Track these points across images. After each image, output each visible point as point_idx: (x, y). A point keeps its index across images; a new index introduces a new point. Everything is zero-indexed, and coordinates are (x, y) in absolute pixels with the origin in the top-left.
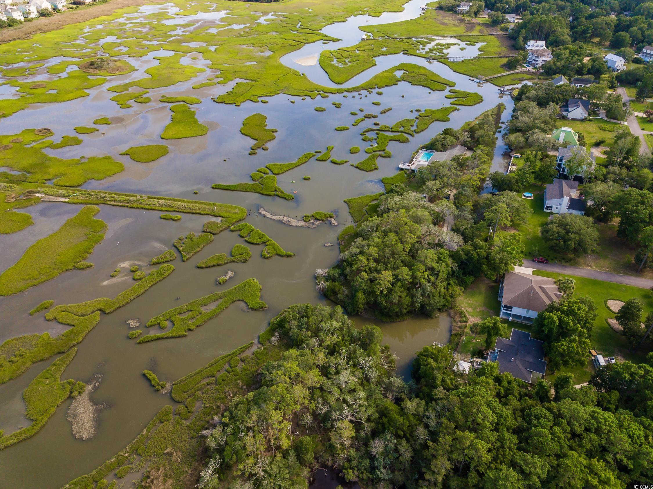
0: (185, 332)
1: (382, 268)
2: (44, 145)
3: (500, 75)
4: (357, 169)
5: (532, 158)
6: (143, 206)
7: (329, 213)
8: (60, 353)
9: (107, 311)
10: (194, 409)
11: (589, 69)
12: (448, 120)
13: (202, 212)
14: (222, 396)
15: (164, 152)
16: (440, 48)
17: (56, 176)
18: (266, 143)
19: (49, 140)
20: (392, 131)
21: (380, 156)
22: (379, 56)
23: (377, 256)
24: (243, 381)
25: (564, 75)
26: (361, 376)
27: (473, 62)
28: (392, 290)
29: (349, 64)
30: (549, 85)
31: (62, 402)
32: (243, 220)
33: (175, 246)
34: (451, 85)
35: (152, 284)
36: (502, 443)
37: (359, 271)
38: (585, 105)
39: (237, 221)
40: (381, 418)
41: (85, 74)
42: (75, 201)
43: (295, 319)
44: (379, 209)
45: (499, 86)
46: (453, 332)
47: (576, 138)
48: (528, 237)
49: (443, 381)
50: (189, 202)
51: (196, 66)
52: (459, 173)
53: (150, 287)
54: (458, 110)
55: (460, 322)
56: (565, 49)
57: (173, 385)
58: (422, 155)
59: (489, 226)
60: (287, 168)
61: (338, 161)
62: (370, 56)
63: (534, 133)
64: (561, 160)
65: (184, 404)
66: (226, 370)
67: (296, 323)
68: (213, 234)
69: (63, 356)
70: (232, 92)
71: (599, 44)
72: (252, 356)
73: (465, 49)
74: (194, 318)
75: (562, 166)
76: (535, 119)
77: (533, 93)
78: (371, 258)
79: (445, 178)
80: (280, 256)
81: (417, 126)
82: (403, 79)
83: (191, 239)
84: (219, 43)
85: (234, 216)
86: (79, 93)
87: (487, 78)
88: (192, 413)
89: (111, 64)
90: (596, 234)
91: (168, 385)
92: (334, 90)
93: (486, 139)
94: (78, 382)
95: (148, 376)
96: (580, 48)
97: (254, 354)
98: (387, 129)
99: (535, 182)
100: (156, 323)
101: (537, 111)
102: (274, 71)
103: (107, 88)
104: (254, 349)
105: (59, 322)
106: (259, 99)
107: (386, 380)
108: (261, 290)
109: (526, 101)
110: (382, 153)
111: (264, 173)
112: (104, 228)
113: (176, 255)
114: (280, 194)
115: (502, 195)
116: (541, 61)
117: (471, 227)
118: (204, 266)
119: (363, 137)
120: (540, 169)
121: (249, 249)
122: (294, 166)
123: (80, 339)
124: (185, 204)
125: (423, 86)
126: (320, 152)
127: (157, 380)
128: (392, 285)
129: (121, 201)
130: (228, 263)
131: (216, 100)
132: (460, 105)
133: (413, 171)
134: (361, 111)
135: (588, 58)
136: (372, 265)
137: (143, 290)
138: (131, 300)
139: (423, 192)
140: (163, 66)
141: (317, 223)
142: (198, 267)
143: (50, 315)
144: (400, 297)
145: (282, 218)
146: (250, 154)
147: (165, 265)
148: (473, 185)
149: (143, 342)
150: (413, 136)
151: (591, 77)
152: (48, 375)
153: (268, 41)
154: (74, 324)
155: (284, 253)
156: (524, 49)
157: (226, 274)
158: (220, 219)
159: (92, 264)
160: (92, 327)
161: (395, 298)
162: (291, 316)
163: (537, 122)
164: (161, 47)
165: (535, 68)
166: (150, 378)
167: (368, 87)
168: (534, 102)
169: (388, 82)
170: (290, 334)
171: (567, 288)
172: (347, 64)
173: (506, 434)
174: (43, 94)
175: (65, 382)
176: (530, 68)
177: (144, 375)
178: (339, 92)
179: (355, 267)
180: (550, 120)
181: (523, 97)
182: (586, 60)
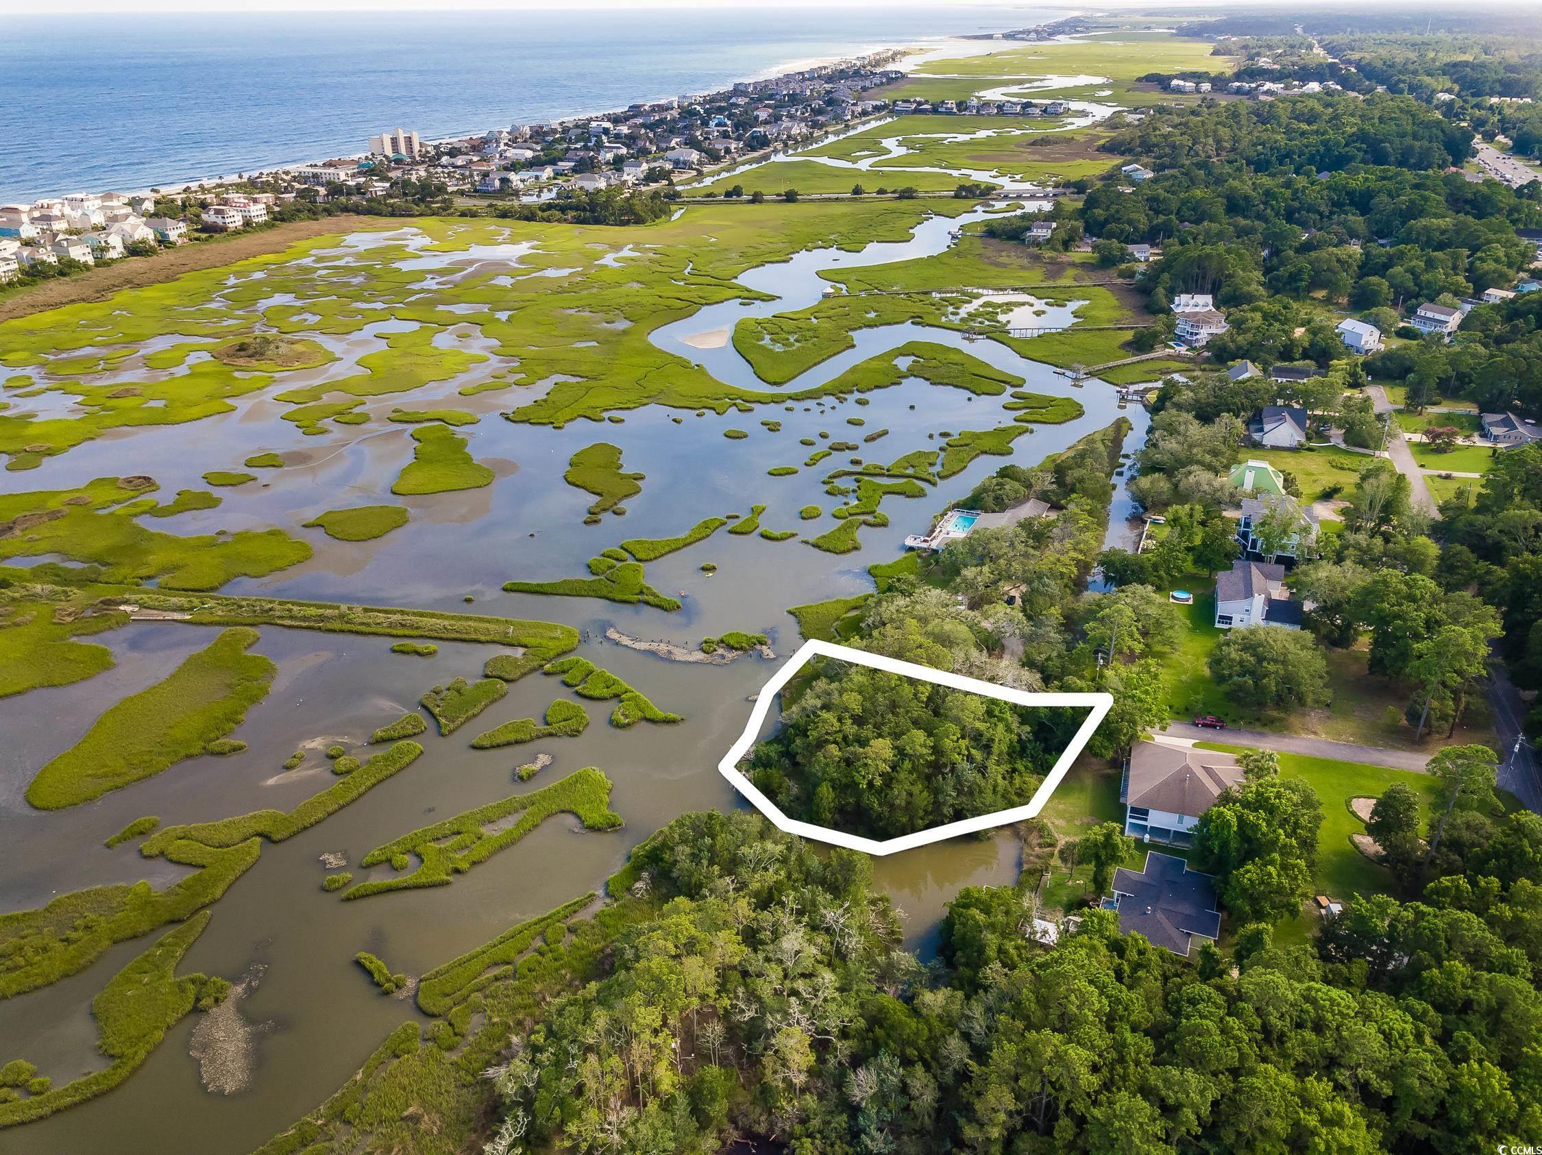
0: (447, 875)
1: (870, 735)
2: (138, 510)
3: (1119, 362)
4: (817, 550)
5: (1185, 520)
6: (355, 628)
7: (757, 635)
8: (173, 922)
9: (276, 837)
10: (465, 1028)
11: (1305, 349)
12: (1010, 453)
13: (483, 638)
14: (527, 1001)
15: (398, 520)
16: (991, 311)
17: (165, 570)
18: (620, 500)
19: (148, 499)
20: (889, 476)
21: (865, 523)
22: (860, 328)
23: (858, 710)
24: (574, 971)
25: (1253, 361)
26: (828, 947)
27: (1062, 338)
28: (892, 779)
29: (798, 344)
30: (1220, 381)
31: (179, 1021)
32: (570, 651)
33: (425, 707)
34: (1014, 383)
35: (373, 780)
36: (1120, 1053)
37: (821, 744)
38: (1299, 418)
39: (559, 655)
40: (870, 1029)
41: (227, 368)
42: (207, 618)
43: (684, 841)
44: (863, 625)
45: (1117, 385)
46: (1025, 867)
47: (1280, 482)
48: (1184, 677)
49: (1001, 950)
50: (453, 618)
51: (466, 351)
52: (1032, 551)
53: (370, 788)
54: (1032, 432)
55: (1040, 845)
56: (1254, 310)
57: (421, 981)
58: (954, 520)
59: (1096, 652)
60: (667, 549)
61: (776, 533)
62: (842, 328)
63: (1190, 473)
64: (1247, 525)
65: (446, 1020)
66: (536, 950)
67: (688, 850)
68: (507, 681)
69: (181, 927)
70: (545, 401)
71: (1327, 301)
72: (593, 922)
73: (1044, 312)
74: (467, 847)
75: (1251, 537)
76: (1191, 446)
77: (1187, 395)
78: (847, 715)
79: (1002, 561)
80: (652, 721)
81: (943, 465)
82: (912, 373)
83: (458, 691)
84: (517, 305)
85: (551, 644)
86: (215, 405)
87: (1091, 369)
88: (463, 1036)
89: (284, 349)
90: (1320, 664)
91: (411, 983)
92: (767, 396)
93: (1088, 485)
94: (214, 978)
95: (367, 964)
96: (1285, 308)
97: (596, 916)
98: (878, 471)
99: (1195, 571)
100: (383, 858)
101: (1195, 430)
102: (637, 360)
103: (274, 395)
104: (598, 907)
105: (171, 861)
106: (606, 415)
107: (881, 959)
108: (610, 790)
109: (1174, 411)
110: (870, 518)
111: (617, 559)
112: (270, 672)
113: (426, 722)
114: (650, 599)
115: (1123, 591)
116: (1204, 334)
117: (1059, 656)
118: (486, 743)
119: (827, 487)
120: (1204, 543)
121: (583, 708)
122: (682, 543)
123: (218, 893)
124: (446, 623)
125: (956, 386)
126: (737, 517)
127: (385, 971)
128: (893, 768)
129: (305, 619)
130: (538, 737)
131: (511, 416)
132: (1035, 422)
133: (935, 552)
134: (824, 436)
135: (1303, 329)
136: (850, 728)
137: (355, 794)
138: (330, 814)
139: (956, 591)
140: (395, 352)
141: (731, 655)
142: (474, 747)
143: (150, 845)
144: (910, 794)
145: (654, 646)
146: (585, 523)
147: (405, 742)
148: (1062, 574)
149: (355, 898)
150: (934, 484)
151: (1310, 364)
152: (147, 966)
153: (623, 301)
154: (205, 862)
155: (661, 714)
156: (1168, 311)
157: (534, 759)
158: (521, 651)
159: (242, 743)
160: (243, 868)
161: (899, 794)
162: (676, 836)
163: (1195, 451)
164: (391, 314)
165: (1192, 349)
166: (371, 967)
167: (839, 390)
168: (1188, 412)
169: (881, 379)
170: (675, 874)
171: (1261, 769)
172: (792, 345)
173: (1129, 1036)
174: (138, 408)
175: (183, 978)
176: (1183, 350)
177: (358, 964)
178: (777, 400)
179: (813, 735)
180: (1223, 448)
181: (1168, 404)
182: (1299, 332)
